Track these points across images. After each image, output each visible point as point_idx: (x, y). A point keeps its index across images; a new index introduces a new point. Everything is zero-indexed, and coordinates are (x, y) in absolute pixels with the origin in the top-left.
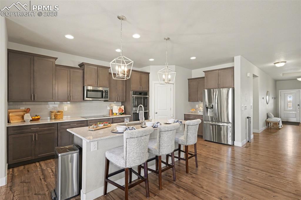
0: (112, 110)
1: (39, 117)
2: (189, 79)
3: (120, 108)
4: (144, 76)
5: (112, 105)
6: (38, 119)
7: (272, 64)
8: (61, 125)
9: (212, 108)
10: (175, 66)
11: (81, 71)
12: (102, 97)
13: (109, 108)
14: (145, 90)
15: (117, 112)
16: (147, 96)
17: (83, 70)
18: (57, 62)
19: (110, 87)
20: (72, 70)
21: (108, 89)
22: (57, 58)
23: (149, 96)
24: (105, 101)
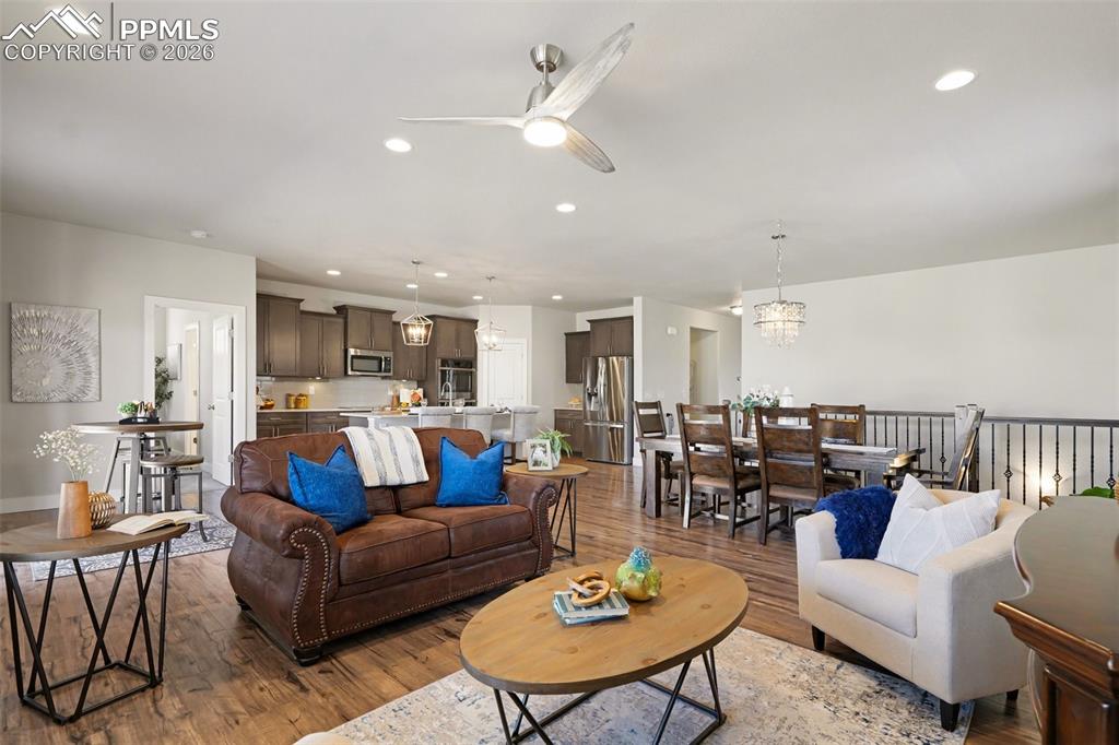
0: (398, 398)
1: (271, 403)
2: (566, 334)
3: (415, 394)
4: (465, 326)
5: (397, 387)
6: (272, 406)
7: (727, 308)
8: (313, 417)
9: (596, 395)
10: (530, 307)
11: (341, 321)
12: (380, 371)
13: (391, 393)
14: (467, 356)
15: (408, 401)
16: (473, 370)
17: (346, 318)
18: (304, 307)
19: (394, 350)
20: (325, 319)
21: (390, 354)
22: (302, 300)
23: (476, 368)
24: (384, 378)
